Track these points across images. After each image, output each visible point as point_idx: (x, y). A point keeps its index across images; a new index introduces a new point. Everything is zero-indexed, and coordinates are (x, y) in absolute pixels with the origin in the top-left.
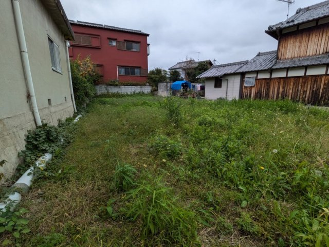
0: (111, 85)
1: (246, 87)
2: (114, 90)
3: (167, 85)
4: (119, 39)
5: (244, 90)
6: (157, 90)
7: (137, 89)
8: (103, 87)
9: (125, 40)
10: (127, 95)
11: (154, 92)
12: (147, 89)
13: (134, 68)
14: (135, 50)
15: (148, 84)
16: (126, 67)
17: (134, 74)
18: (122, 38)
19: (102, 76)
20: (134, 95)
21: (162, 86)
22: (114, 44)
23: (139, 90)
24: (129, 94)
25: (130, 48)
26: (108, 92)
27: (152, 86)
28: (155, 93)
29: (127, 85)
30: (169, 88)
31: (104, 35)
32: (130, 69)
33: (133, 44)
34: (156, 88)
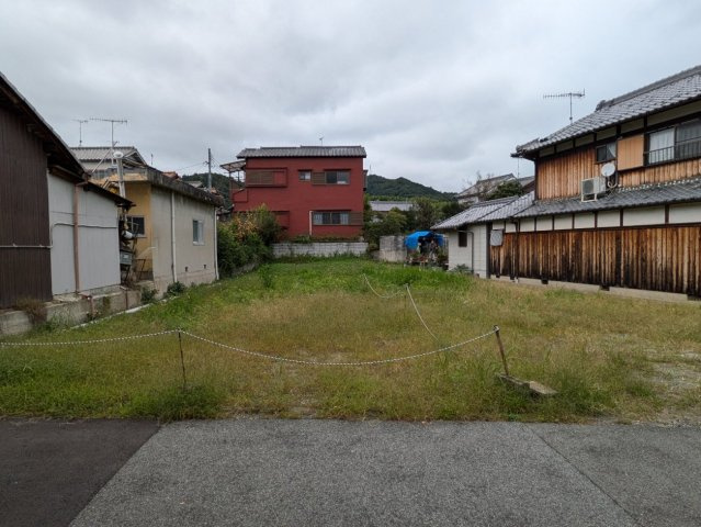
0: (297, 242)
1: (494, 247)
2: (302, 250)
3: (396, 240)
4: (316, 170)
5: (492, 252)
6: (378, 249)
7: (342, 248)
8: (286, 245)
9: (326, 170)
10: (323, 259)
11: (372, 252)
12: (360, 248)
13: (337, 213)
14: (343, 183)
15: (362, 238)
16: (325, 213)
17: (339, 221)
18: (319, 167)
19: (284, 228)
20: (336, 257)
21: (387, 242)
22: (308, 177)
23: (345, 250)
24: (327, 256)
25: (332, 180)
26: (292, 254)
27: (369, 242)
28: (375, 254)
29: (324, 241)
30: (400, 246)
31: (293, 166)
32: (331, 215)
33: (339, 174)
34: (376, 245)
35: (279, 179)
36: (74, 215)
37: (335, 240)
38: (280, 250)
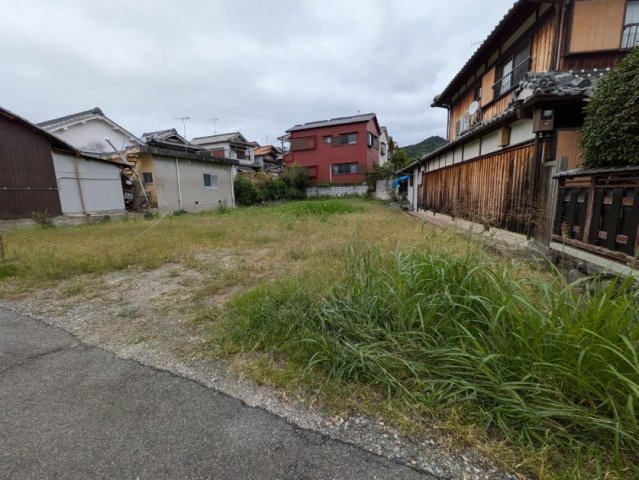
0: (321, 187)
1: (419, 186)
2: (323, 192)
3: (388, 183)
4: (336, 135)
6: (375, 190)
7: (350, 190)
8: (314, 189)
9: (340, 134)
10: (337, 197)
11: (372, 191)
12: (362, 190)
13: (349, 164)
14: (353, 142)
15: (364, 183)
16: (339, 165)
17: (349, 172)
18: (336, 133)
19: (315, 177)
20: (346, 196)
21: (381, 184)
22: (329, 140)
23: (352, 192)
24: (340, 195)
25: (345, 142)
26: (318, 194)
27: (368, 185)
28: (373, 194)
30: (390, 187)
31: (319, 134)
32: (344, 168)
33: (350, 137)
34: (372, 188)
35: (311, 144)
36: (77, 173)
37: (346, 185)
38: (311, 192)
